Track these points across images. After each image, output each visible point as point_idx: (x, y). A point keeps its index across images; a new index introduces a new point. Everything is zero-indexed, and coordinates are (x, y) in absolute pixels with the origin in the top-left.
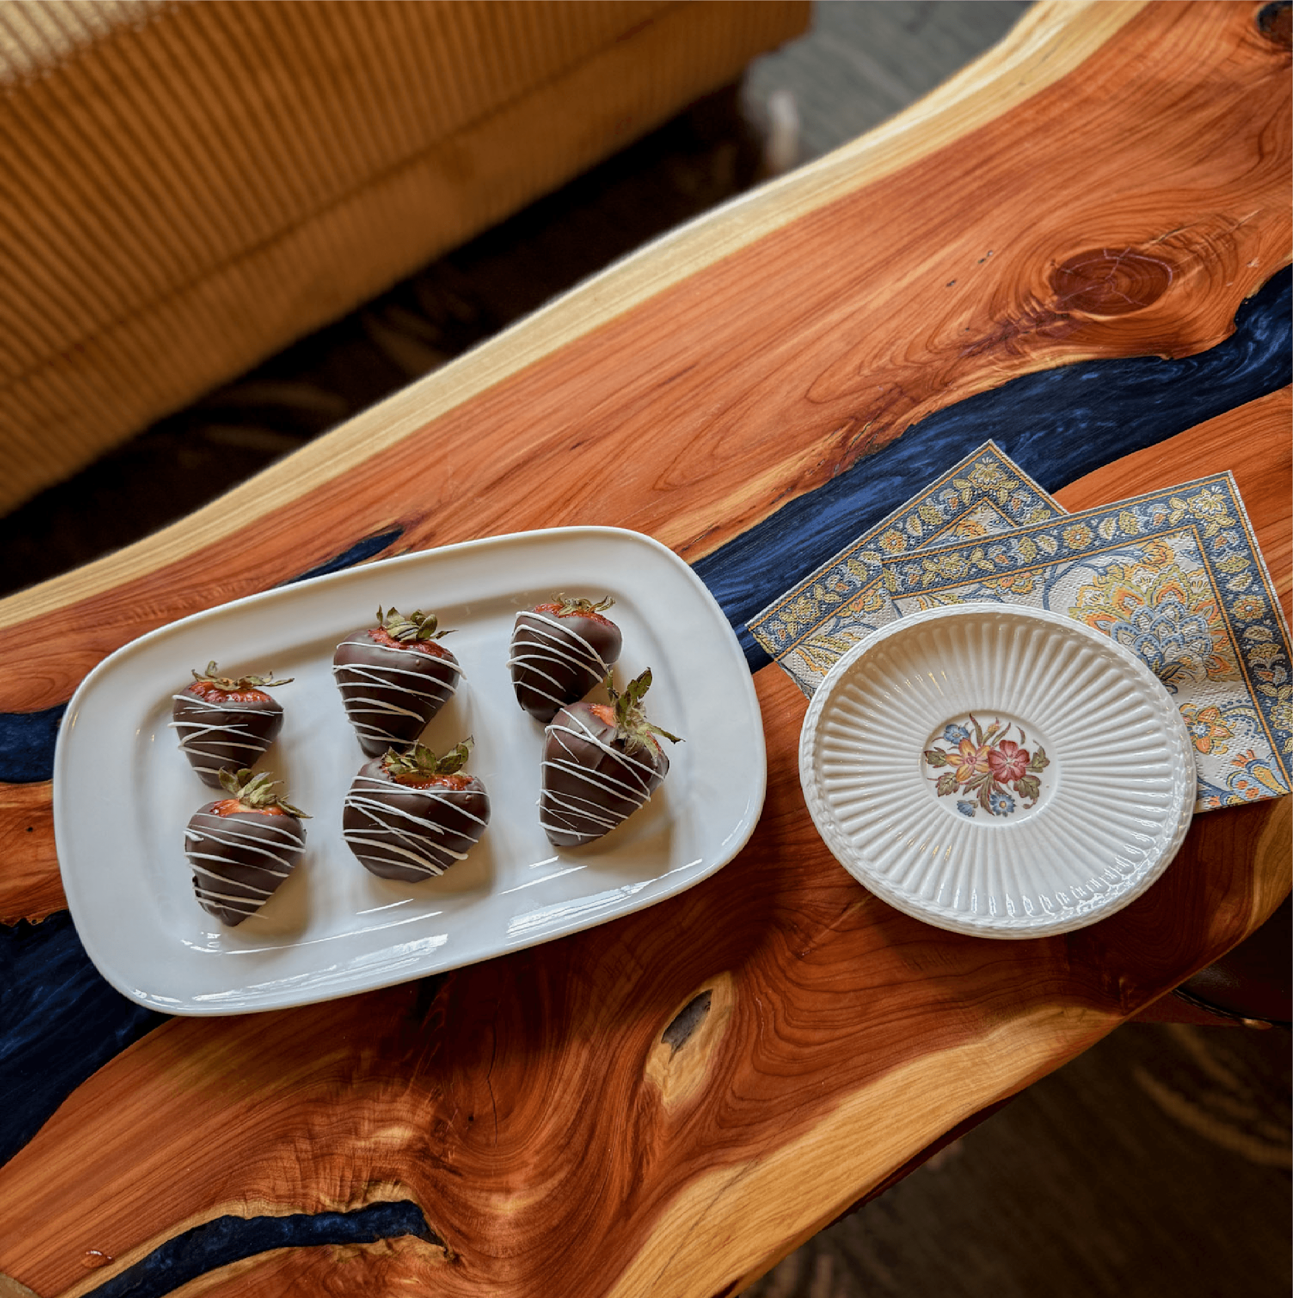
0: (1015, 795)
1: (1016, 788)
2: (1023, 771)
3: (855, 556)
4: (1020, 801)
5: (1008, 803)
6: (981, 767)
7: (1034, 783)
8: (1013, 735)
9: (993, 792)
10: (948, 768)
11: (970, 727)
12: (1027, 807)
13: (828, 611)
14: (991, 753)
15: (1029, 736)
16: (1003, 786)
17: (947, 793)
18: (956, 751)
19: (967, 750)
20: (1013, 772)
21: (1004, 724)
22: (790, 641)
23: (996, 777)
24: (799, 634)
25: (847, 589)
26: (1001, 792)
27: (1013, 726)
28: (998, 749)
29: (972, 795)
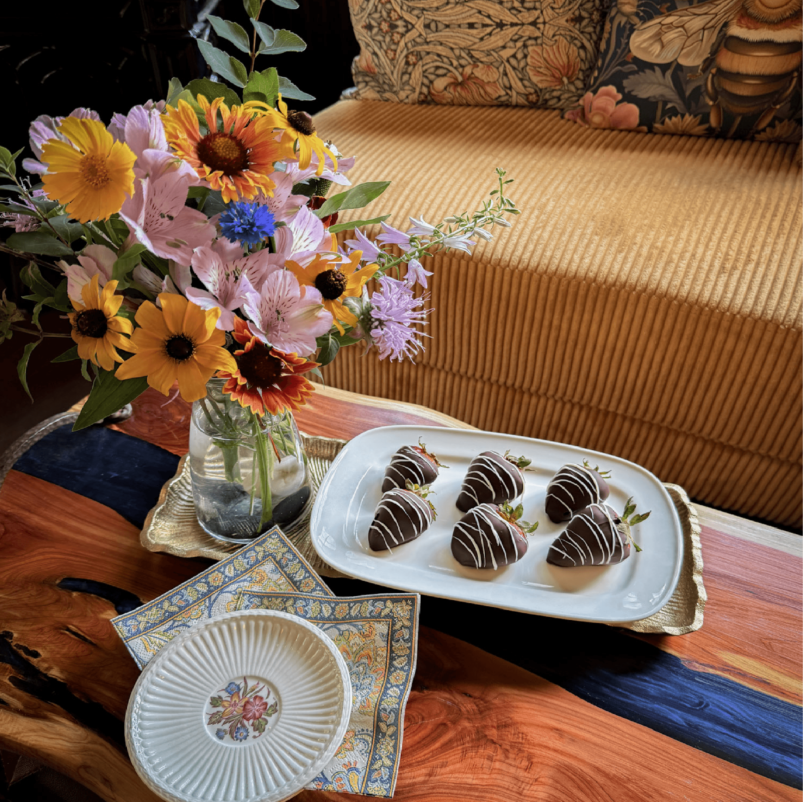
0: (251, 729)
1: (253, 725)
2: (261, 715)
3: (192, 585)
4: (252, 733)
5: (245, 734)
6: (239, 709)
7: (263, 723)
8: (263, 694)
9: (239, 726)
10: (221, 709)
11: (242, 685)
12: (255, 737)
13: (169, 616)
14: (248, 702)
15: (272, 695)
16: (245, 722)
17: (214, 723)
18: (229, 699)
19: (235, 699)
20: (255, 714)
21: (261, 685)
22: (139, 632)
23: (244, 717)
24: (146, 629)
25: (183, 604)
26: (243, 726)
27: (265, 688)
28: (252, 700)
29: (227, 727)
